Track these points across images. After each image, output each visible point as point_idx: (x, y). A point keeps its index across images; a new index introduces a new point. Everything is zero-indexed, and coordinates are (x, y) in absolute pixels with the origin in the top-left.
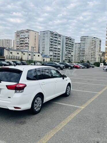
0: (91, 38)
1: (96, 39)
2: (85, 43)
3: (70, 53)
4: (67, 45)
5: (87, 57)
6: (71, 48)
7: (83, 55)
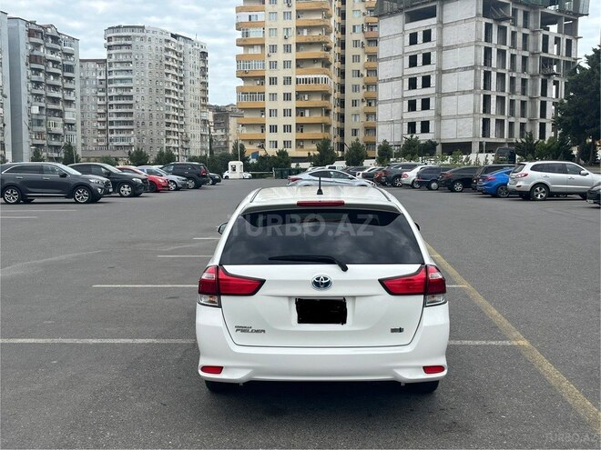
0: (160, 36)
1: (181, 42)
2: (128, 59)
3: (56, 111)
4: (40, 70)
5: (146, 132)
6: (58, 82)
7: (125, 123)
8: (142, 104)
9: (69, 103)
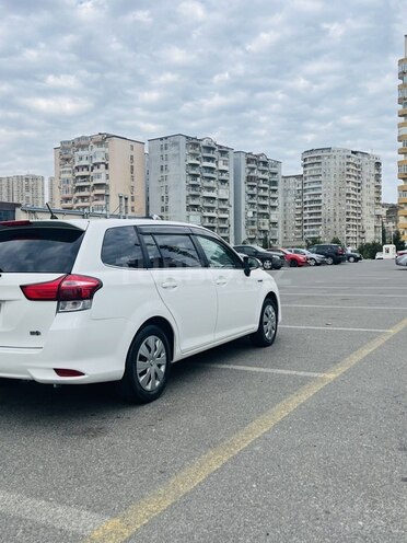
0: (343, 154)
1: (360, 156)
2: (319, 173)
3: (264, 214)
4: (254, 186)
5: (331, 226)
6: (266, 194)
7: (316, 220)
8: (328, 206)
9: (274, 208)
